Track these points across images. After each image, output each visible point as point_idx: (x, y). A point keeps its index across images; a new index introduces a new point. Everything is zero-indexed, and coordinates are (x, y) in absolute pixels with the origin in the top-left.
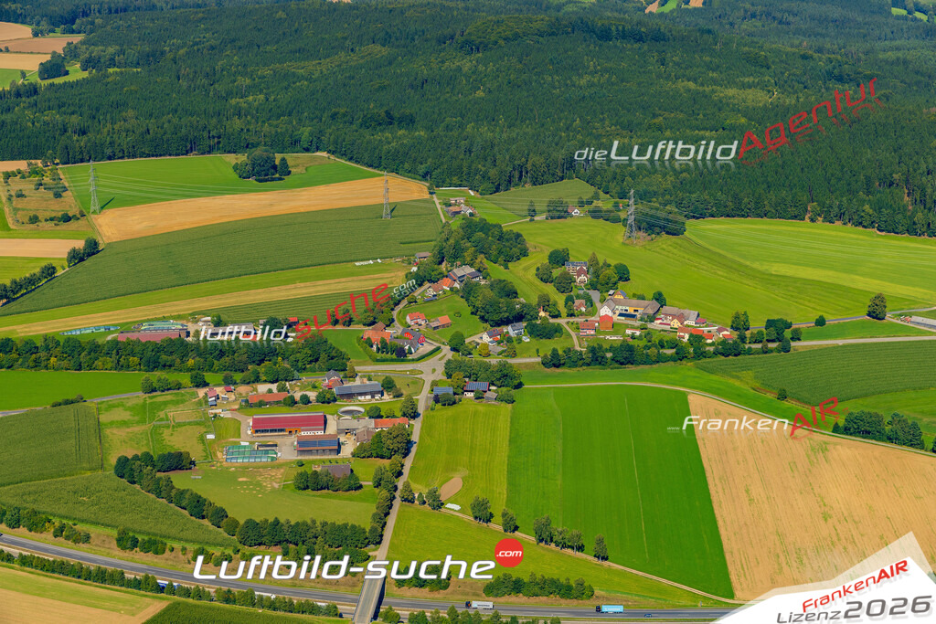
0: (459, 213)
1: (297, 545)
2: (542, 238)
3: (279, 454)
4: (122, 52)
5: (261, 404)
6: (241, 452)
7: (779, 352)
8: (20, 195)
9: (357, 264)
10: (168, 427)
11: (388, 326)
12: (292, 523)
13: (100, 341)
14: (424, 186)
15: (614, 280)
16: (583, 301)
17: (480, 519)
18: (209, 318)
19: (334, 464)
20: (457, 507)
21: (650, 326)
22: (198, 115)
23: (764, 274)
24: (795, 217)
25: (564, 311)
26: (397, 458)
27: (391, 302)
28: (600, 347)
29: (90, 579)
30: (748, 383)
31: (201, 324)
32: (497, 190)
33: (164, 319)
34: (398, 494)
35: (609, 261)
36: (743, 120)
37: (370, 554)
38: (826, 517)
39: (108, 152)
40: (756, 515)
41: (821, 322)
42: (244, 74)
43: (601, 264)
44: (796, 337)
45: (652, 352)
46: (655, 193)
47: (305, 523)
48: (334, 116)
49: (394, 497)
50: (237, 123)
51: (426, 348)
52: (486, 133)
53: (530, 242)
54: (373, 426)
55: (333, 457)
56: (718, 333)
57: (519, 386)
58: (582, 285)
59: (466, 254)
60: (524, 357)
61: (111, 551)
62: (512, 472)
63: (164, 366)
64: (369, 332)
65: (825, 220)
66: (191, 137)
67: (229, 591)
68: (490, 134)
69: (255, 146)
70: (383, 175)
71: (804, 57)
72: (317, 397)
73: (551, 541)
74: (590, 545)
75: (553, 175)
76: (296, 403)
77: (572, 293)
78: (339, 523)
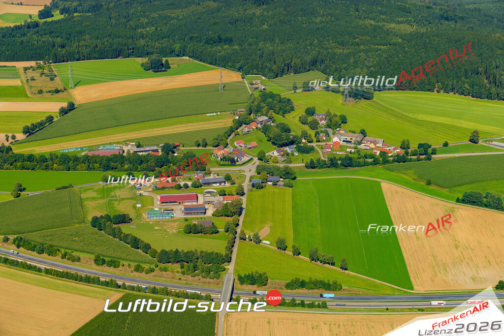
0: (257, 88)
1: (188, 263)
2: (301, 101)
3: (175, 215)
4: (80, 5)
5: (163, 188)
6: (155, 213)
7: (426, 160)
8: (33, 79)
9: (208, 115)
10: (117, 200)
11: (225, 147)
12: (185, 252)
13: (79, 155)
14: (239, 74)
15: (339, 123)
16: (324, 134)
17: (281, 249)
18: (134, 143)
19: (203, 220)
20: (268, 242)
21: (359, 147)
22: (122, 38)
23: (415, 120)
24: (429, 90)
25: (315, 139)
26: (236, 216)
27: (227, 135)
28: (335, 158)
29: (82, 281)
30: (411, 177)
31: (129, 146)
32: (277, 76)
33: (111, 144)
34: (237, 236)
35: (336, 113)
36: (400, 40)
37: (226, 267)
38: (457, 247)
39: (77, 57)
40: (421, 246)
41: (446, 145)
42: (144, 17)
43: (332, 115)
44: (434, 152)
45: (362, 160)
47: (192, 252)
48: (191, 38)
49: (236, 237)
50: (142, 42)
51: (246, 159)
52: (269, 47)
53: (295, 103)
54: (222, 200)
55: (202, 216)
56: (394, 151)
57: (294, 178)
58: (323, 126)
59: (263, 110)
60: (296, 163)
61: (91, 266)
62: (295, 224)
63: (112, 168)
64: (216, 151)
65: (445, 91)
66: (119, 49)
67: (155, 287)
68: (271, 48)
69: (152, 53)
70: (218, 69)
71: (428, 8)
72: (192, 184)
73: (318, 260)
74: (338, 262)
75: (305, 68)
76: (181, 188)
77: (318, 130)
78: (209, 251)
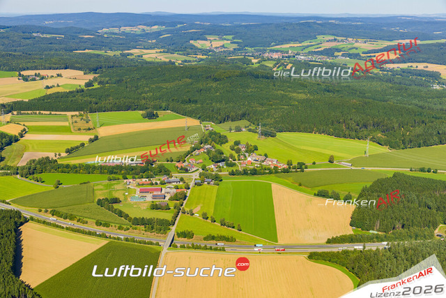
0: (208, 129)
1: (149, 225)
3: (147, 199)
4: (110, 80)
5: (143, 184)
6: (135, 198)
7: (301, 172)
8: (76, 122)
10: (114, 191)
11: (184, 162)
13: (96, 165)
14: (198, 121)
15: (253, 150)
16: (243, 156)
21: (262, 163)
22: (132, 99)
23: (299, 149)
24: (310, 132)
25: (237, 159)
26: (181, 201)
27: (185, 155)
28: (247, 169)
29: (86, 234)
30: (290, 181)
32: (220, 123)
34: (181, 211)
35: (252, 144)
39: (104, 109)
41: (314, 163)
43: (249, 145)
44: (306, 168)
45: (263, 171)
51: (194, 169)
52: (218, 105)
53: (229, 138)
54: (175, 191)
55: (163, 200)
56: (283, 166)
57: (221, 180)
58: (243, 151)
59: (209, 141)
60: (224, 172)
61: (93, 226)
62: (216, 205)
63: (115, 173)
64: (177, 164)
65: (319, 133)
66: (129, 105)
69: (148, 108)
72: (160, 183)
76: (153, 184)
77: (240, 154)
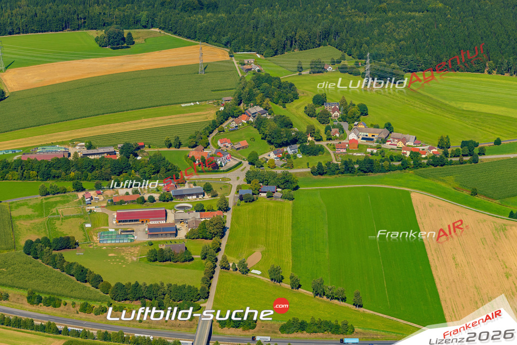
0: (250, 69)
1: (151, 300)
2: (307, 86)
3: (136, 237)
5: (121, 203)
6: (110, 236)
7: (471, 163)
9: (183, 105)
10: (59, 219)
11: (205, 148)
12: (148, 285)
13: (9, 160)
14: (226, 51)
15: (358, 115)
16: (337, 130)
17: (275, 280)
18: (83, 144)
19: (173, 243)
20: (259, 272)
21: (383, 146)
22: (70, 4)
23: (458, 110)
24: (478, 71)
25: (324, 137)
26: (216, 239)
27: (207, 132)
28: (351, 161)
29: (10, 326)
30: (450, 184)
31: (78, 147)
32: (276, 54)
33: (53, 144)
34: (218, 264)
35: (354, 102)
36: (441, 5)
37: (201, 305)
38: (507, 276)
39: (9, 29)
40: (460, 275)
41: (498, 142)
43: (348, 104)
44: (482, 152)
45: (386, 164)
46: (383, 55)
47: (156, 285)
48: (163, 4)
49: (216, 266)
50: (97, 9)
51: (232, 163)
52: (266, 14)
53: (300, 89)
54: (199, 217)
55: (172, 238)
56: (429, 150)
57: (297, 188)
58: (336, 118)
59: (256, 98)
60: (299, 168)
61: (23, 306)
62: (295, 248)
63: (54, 177)
64: (193, 152)
65: (498, 72)
66: (65, 19)
67: (106, 332)
68: (269, 16)
69: (110, 24)
70: (197, 44)
72: (160, 197)
73: (324, 295)
74: (350, 297)
75: (314, 43)
76: (145, 202)
77: (329, 124)
78: (180, 284)
